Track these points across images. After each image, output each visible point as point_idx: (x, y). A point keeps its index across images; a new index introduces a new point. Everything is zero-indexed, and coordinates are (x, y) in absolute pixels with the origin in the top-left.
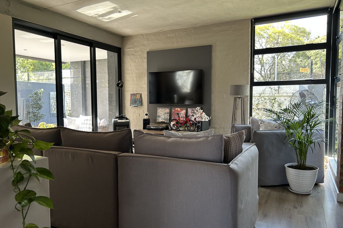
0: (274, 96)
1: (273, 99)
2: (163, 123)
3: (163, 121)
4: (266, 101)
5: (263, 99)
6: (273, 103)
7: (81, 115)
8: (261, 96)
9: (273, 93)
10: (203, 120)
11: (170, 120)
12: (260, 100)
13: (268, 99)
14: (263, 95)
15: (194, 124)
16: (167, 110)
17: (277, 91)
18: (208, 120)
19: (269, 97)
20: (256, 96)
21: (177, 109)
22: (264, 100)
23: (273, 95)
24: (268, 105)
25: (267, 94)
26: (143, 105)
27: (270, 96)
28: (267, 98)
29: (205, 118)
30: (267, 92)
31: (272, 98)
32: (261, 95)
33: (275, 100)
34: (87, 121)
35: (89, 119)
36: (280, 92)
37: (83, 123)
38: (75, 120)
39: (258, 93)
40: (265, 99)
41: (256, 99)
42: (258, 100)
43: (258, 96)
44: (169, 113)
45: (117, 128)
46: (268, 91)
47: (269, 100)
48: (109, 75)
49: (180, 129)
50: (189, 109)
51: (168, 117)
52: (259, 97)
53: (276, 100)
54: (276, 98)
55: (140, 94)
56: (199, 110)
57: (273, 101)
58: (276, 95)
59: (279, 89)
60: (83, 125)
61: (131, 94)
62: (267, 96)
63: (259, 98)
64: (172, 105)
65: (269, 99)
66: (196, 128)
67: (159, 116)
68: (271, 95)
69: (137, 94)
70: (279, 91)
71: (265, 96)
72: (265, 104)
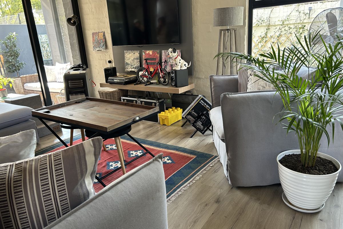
0: (303, 23)
1: (300, 28)
2: (132, 72)
3: (133, 70)
4: (291, 30)
5: (287, 28)
6: (301, 33)
7: (57, 63)
8: (283, 24)
9: (302, 19)
10: (178, 68)
11: (141, 69)
12: (283, 29)
13: (294, 28)
14: (287, 22)
15: (167, 74)
16: (137, 54)
17: (307, 15)
18: (186, 68)
19: (295, 25)
20: (278, 25)
21: (147, 52)
22: (288, 30)
23: (301, 22)
24: (293, 37)
25: (293, 21)
26: (108, 49)
27: (297, 24)
28: (292, 26)
29: (181, 65)
30: (292, 18)
31: (300, 26)
32: (285, 23)
33: (303, 28)
34: (63, 70)
35: (65, 68)
36: (311, 17)
37: (59, 73)
38: (51, 69)
39: (281, 20)
40: (290, 28)
41: (277, 29)
42: (280, 30)
43: (279, 25)
44: (138, 59)
45: (70, 83)
46: (295, 16)
47: (296, 30)
48: (65, 9)
49: (151, 81)
50: (163, 51)
51: (137, 63)
52: (282, 25)
53: (305, 28)
54: (305, 26)
55: (102, 32)
56: (171, 53)
57: (301, 31)
58: (305, 21)
59: (310, 12)
60: (59, 74)
61: (92, 33)
62: (293, 24)
63: (281, 27)
64: (142, 46)
65: (296, 27)
66: (170, 81)
67: (127, 64)
68: (298, 22)
69: (99, 32)
70: (311, 14)
71: (290, 24)
72: (289, 35)
